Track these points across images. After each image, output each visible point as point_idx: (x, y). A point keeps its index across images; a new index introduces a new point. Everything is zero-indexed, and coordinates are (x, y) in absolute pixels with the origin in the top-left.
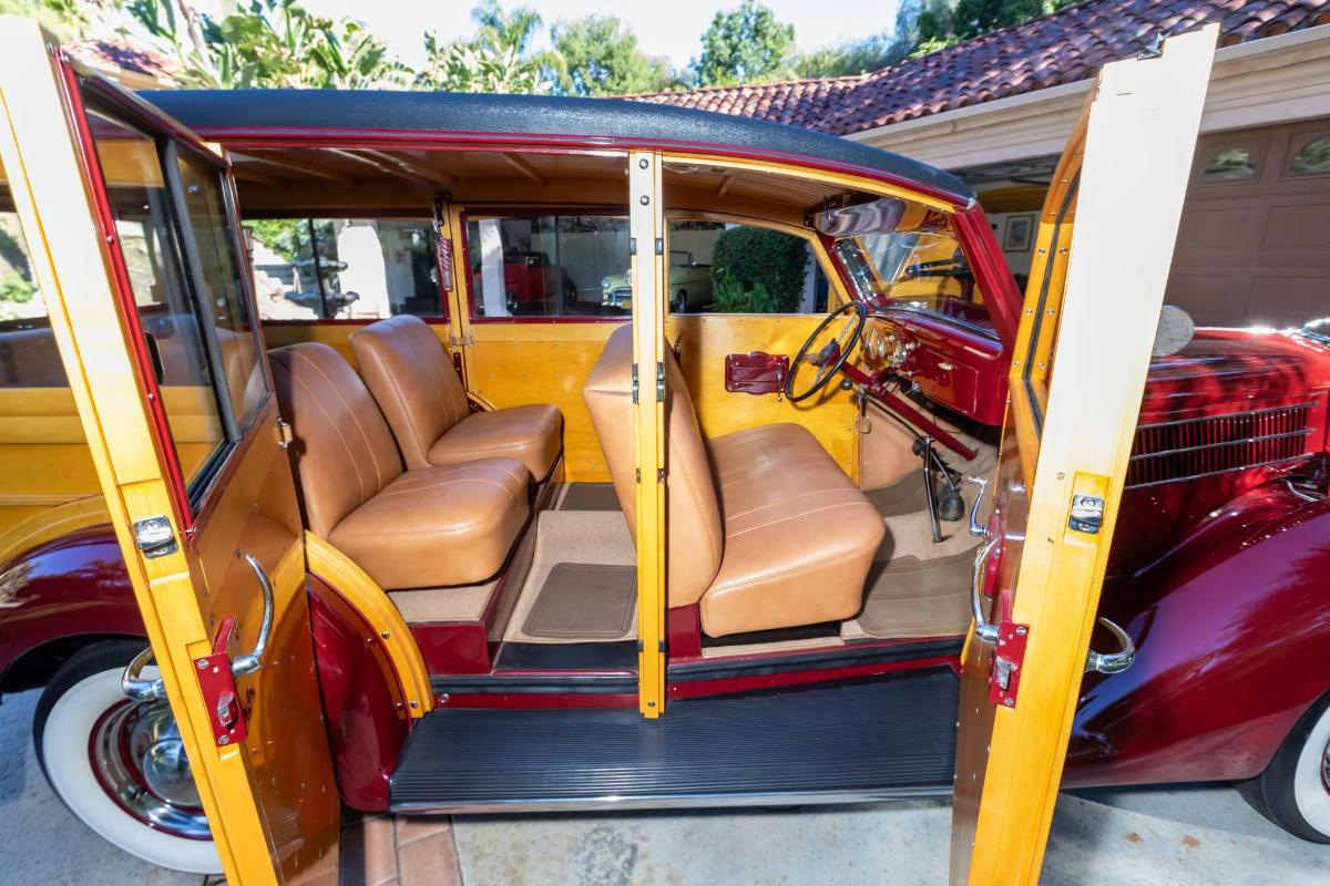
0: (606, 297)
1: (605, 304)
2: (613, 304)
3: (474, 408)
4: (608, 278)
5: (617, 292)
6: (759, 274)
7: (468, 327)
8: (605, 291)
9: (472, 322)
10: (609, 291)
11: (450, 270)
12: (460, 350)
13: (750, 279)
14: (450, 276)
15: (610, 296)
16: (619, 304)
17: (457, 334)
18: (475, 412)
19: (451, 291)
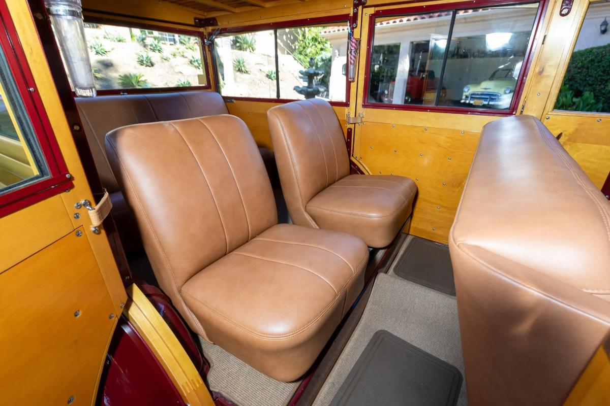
0: (464, 97)
1: (462, 101)
2: (467, 102)
3: (354, 170)
4: (468, 86)
5: (472, 94)
6: (590, 85)
7: (360, 109)
8: (464, 94)
9: (364, 106)
10: (467, 94)
11: (354, 64)
12: (352, 126)
13: (582, 89)
14: (354, 68)
15: (467, 97)
16: (472, 102)
17: (352, 115)
18: (355, 173)
19: (353, 81)
